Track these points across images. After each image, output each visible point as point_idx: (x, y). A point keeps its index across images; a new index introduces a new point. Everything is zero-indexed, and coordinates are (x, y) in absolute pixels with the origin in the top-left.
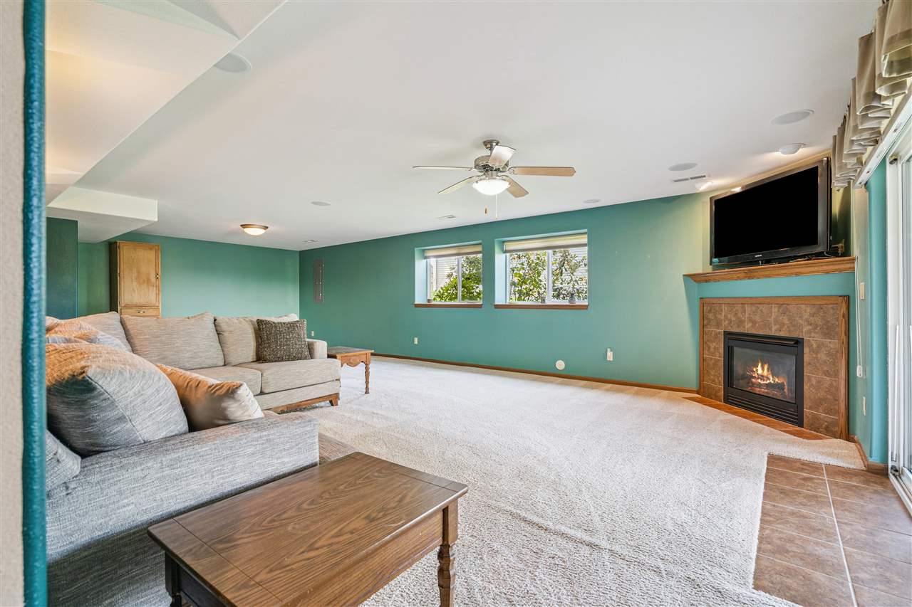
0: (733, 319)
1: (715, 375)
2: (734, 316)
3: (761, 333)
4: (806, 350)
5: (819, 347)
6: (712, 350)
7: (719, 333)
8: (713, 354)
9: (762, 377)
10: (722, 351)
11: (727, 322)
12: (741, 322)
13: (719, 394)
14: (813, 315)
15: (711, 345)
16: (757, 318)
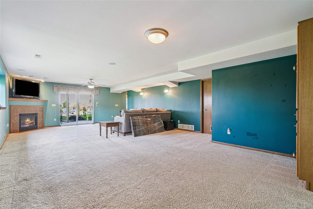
0: (22, 110)
1: (16, 126)
2: (23, 110)
3: (30, 113)
4: (38, 115)
5: (40, 114)
6: (15, 119)
7: (18, 114)
8: (15, 121)
9: (28, 122)
10: (18, 119)
11: (20, 112)
12: (24, 111)
13: (18, 131)
14: (39, 109)
15: (15, 118)
16: (29, 110)
